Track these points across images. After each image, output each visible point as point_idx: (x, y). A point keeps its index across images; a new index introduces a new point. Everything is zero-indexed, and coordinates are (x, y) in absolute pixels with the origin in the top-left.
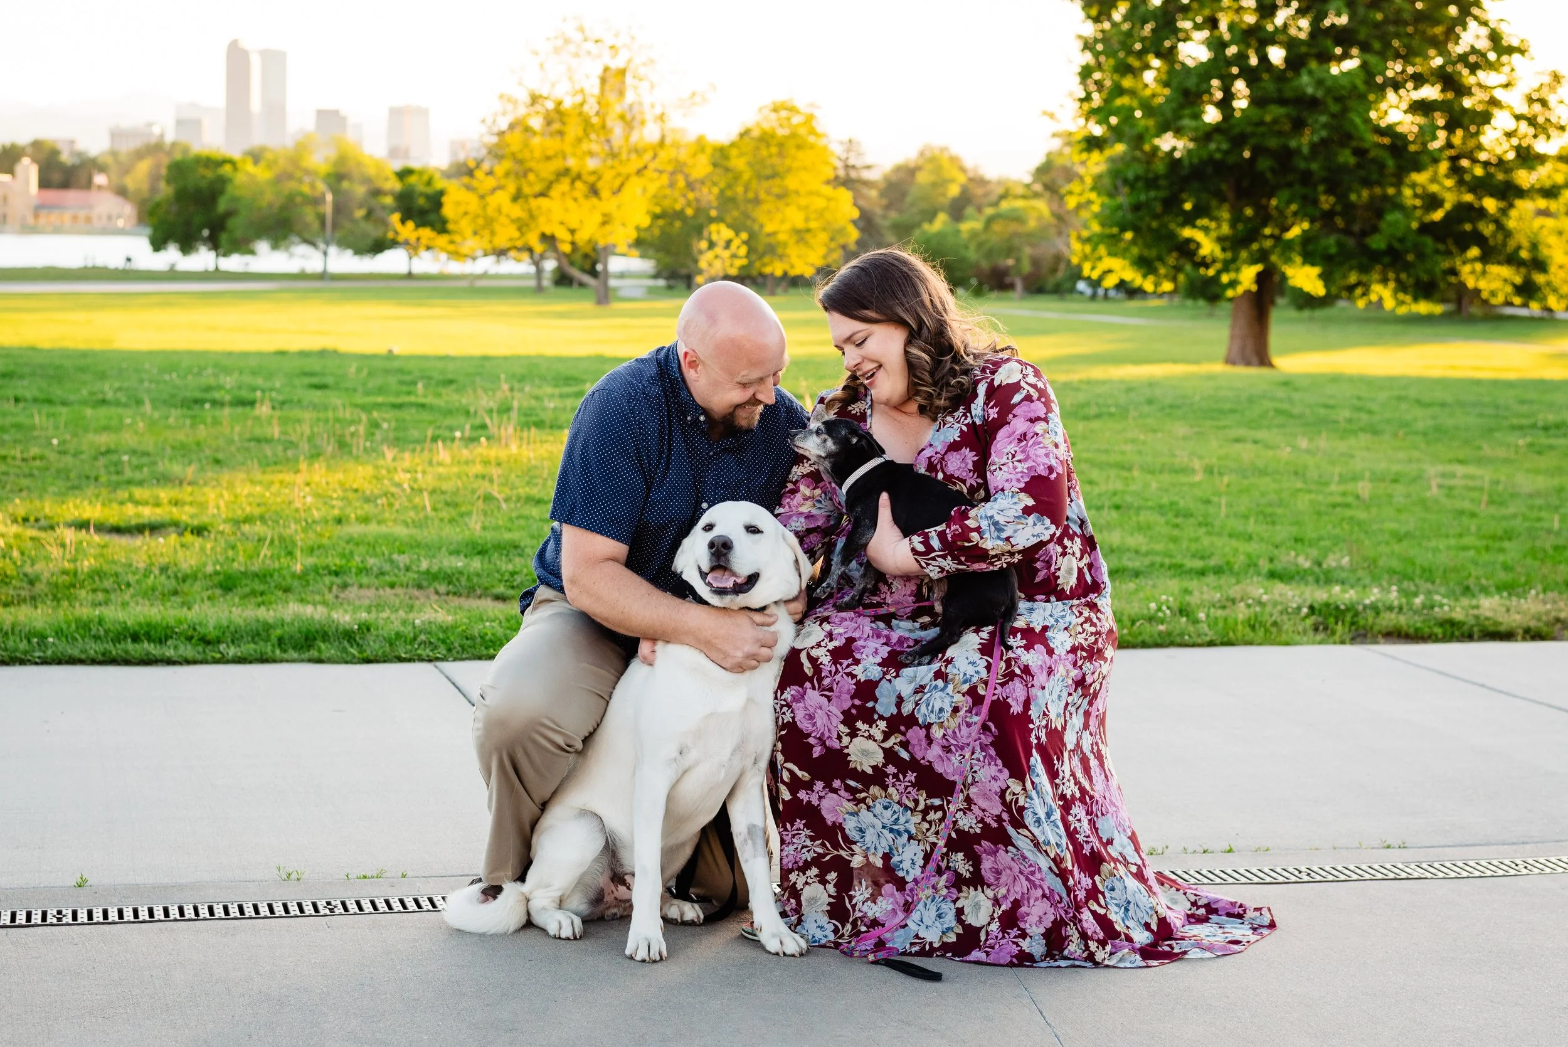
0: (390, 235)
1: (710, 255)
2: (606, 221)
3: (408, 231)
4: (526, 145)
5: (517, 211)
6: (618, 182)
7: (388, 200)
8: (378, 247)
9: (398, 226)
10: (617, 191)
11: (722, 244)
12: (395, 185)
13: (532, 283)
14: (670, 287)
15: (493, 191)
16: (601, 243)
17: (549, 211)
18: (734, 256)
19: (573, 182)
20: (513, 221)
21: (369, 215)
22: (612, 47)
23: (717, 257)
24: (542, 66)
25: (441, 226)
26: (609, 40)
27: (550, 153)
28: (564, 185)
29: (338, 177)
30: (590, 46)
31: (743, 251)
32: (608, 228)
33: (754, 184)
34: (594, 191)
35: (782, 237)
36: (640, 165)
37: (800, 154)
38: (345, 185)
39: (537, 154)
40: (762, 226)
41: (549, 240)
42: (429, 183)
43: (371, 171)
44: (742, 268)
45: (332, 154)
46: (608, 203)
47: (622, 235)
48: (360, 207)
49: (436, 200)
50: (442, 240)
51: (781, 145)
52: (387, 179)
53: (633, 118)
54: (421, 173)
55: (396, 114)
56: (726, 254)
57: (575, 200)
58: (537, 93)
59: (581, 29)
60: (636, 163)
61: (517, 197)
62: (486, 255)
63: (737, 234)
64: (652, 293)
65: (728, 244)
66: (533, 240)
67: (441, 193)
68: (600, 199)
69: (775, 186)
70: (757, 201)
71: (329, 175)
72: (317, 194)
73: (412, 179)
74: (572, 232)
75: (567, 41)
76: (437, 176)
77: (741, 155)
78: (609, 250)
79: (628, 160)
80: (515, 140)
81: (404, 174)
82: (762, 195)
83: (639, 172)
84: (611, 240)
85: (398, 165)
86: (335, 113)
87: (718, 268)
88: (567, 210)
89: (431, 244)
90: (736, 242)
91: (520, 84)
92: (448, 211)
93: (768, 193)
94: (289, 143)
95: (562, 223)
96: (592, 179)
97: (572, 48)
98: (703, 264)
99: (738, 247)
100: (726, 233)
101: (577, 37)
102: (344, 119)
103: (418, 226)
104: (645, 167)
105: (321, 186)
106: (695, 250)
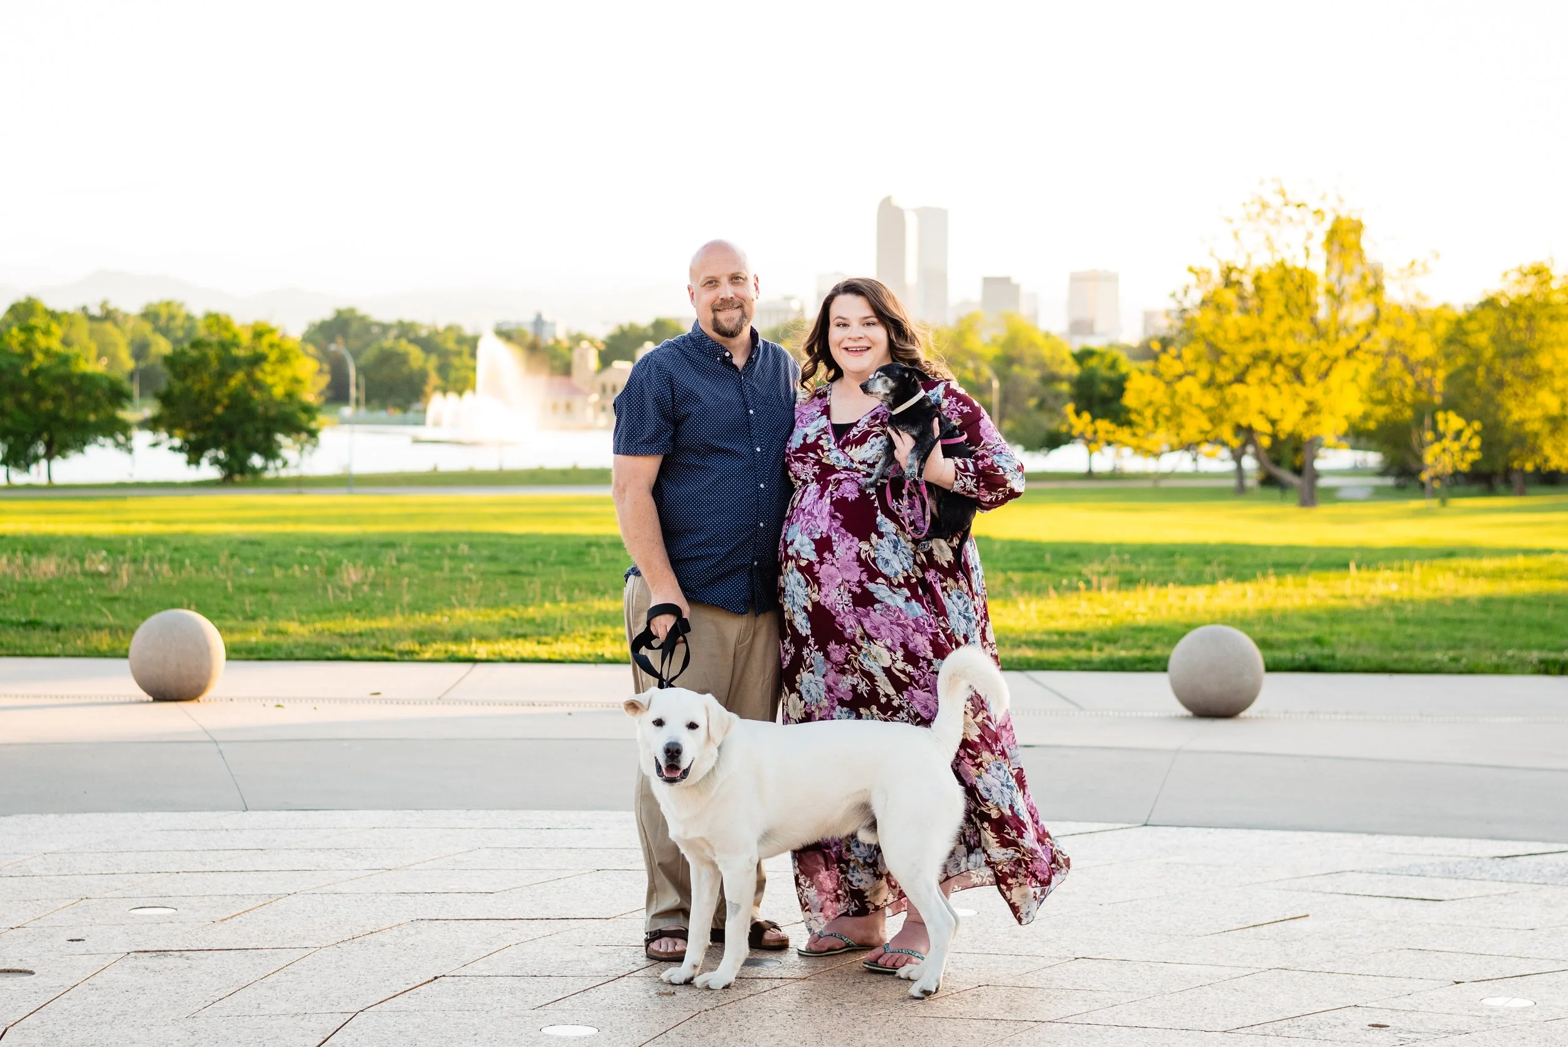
0: (1064, 429)
1: (1436, 448)
2: (1312, 409)
3: (1082, 423)
4: (1218, 325)
5: (1209, 400)
6: (1324, 366)
7: (1065, 387)
8: (1054, 441)
9: (1072, 418)
10: (1325, 375)
11: (1450, 434)
12: (1072, 369)
13: (1232, 483)
14: (1400, 487)
15: (1180, 377)
16: (1307, 436)
17: (1246, 399)
18: (1466, 449)
19: (1273, 366)
20: (1204, 411)
21: (1041, 406)
22: (1317, 212)
23: (1444, 450)
24: (1236, 235)
25: (1120, 417)
26: (1314, 205)
27: (1247, 333)
28: (1263, 370)
29: (1006, 362)
30: (1291, 211)
31: (1476, 443)
32: (1313, 418)
33: (1498, 365)
34: (1297, 375)
35: (1530, 427)
36: (1351, 344)
37: (1555, 327)
38: (1016, 369)
39: (1233, 335)
40: (1509, 413)
41: (1247, 433)
42: (1113, 365)
43: (1046, 352)
44: (1474, 464)
45: (1002, 335)
46: (1314, 391)
47: (1329, 427)
48: (1032, 394)
49: (1119, 385)
50: (1124, 434)
51: (1530, 318)
52: (1063, 362)
53: (1342, 292)
54: (1102, 355)
55: (1077, 279)
56: (1456, 447)
57: (1275, 385)
58: (1231, 266)
59: (1283, 193)
60: (1347, 342)
61: (1210, 384)
62: (1172, 450)
63: (1469, 424)
64: (1379, 494)
65: (1458, 435)
66: (1227, 433)
67: (1124, 378)
68: (1304, 384)
69: (1526, 367)
70: (1500, 384)
71: (997, 358)
72: (982, 380)
73: (1093, 362)
74: (1273, 423)
75: (1265, 206)
76: (1123, 358)
77: (1483, 329)
78: (1315, 444)
79: (1337, 340)
80: (1206, 320)
81: (1082, 356)
82: (1508, 377)
83: (1349, 354)
84: (1316, 431)
85: (1078, 344)
86: (1006, 280)
87: (1446, 464)
88: (1266, 398)
89: (1111, 438)
90: (1467, 433)
91: (1212, 254)
92: (1130, 400)
93: (1515, 373)
94: (951, 320)
95: (1261, 413)
96: (1294, 363)
97: (1270, 213)
98: (1429, 458)
99: (1470, 439)
100: (1455, 422)
101: (1276, 201)
102: (1017, 287)
103: (1094, 418)
104: (1358, 348)
105: (987, 372)
106: (1415, 441)
